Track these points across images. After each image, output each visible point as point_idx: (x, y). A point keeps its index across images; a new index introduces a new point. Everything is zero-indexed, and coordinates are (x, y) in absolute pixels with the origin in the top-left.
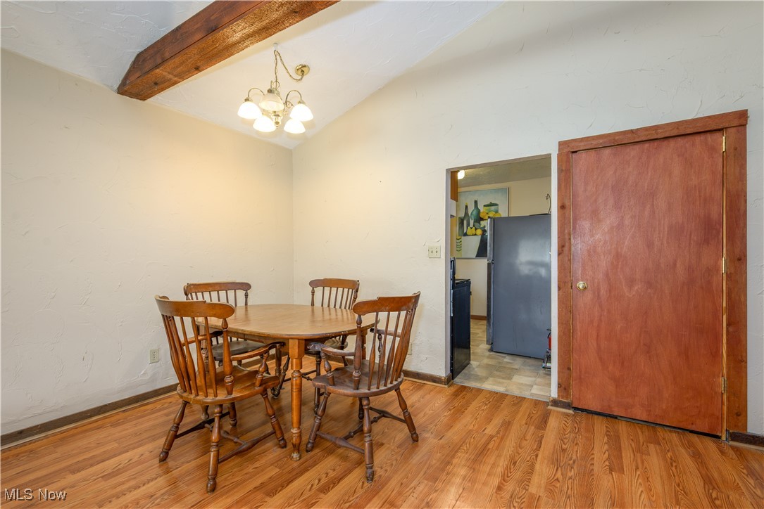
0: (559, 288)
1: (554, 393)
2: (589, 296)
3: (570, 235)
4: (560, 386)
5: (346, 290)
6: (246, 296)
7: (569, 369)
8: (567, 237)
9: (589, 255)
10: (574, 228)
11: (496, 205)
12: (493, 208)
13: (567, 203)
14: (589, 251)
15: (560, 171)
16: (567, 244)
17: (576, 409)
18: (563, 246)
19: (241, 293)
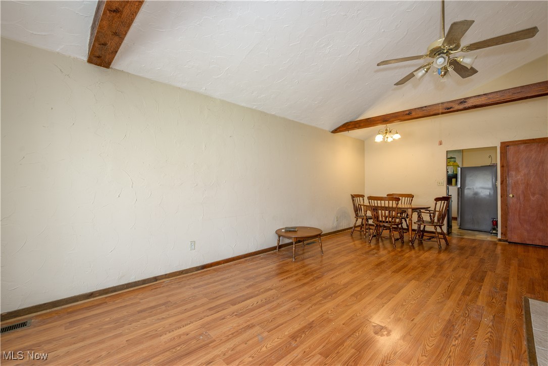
0: (501, 197)
1: (499, 237)
2: (515, 199)
3: (506, 176)
4: (502, 234)
5: (409, 198)
6: (363, 199)
7: (506, 227)
8: (505, 178)
9: (515, 184)
10: (508, 174)
11: (455, 158)
12: (452, 160)
13: (505, 165)
14: (515, 183)
15: (501, 153)
16: (505, 180)
17: (509, 242)
18: (503, 181)
19: (361, 199)
